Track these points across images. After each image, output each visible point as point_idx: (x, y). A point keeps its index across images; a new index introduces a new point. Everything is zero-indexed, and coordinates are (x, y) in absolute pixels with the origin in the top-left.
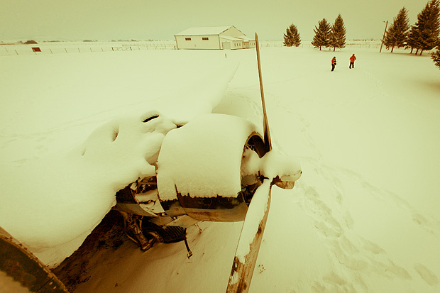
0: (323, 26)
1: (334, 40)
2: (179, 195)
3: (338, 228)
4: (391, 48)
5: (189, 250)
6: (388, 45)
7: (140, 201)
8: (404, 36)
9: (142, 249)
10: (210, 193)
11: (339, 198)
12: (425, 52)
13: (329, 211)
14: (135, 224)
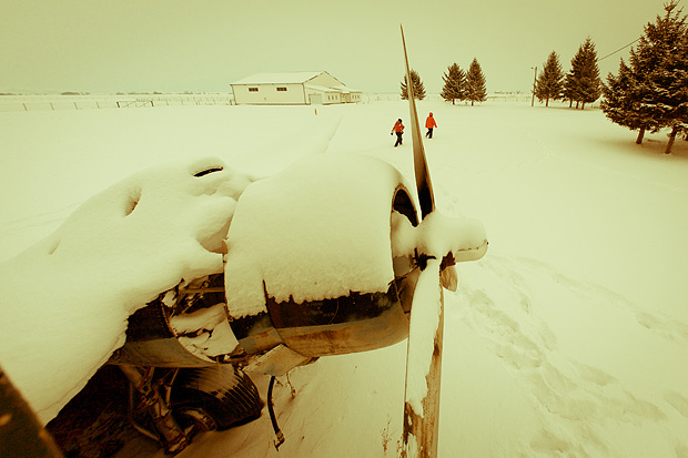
0: (455, 72)
1: (471, 91)
2: (270, 301)
3: (534, 352)
4: (545, 101)
5: (277, 430)
6: (540, 98)
7: (180, 330)
8: (559, 86)
9: (167, 452)
10: (336, 288)
11: (525, 304)
12: (586, 104)
13: (515, 327)
14: (156, 396)
